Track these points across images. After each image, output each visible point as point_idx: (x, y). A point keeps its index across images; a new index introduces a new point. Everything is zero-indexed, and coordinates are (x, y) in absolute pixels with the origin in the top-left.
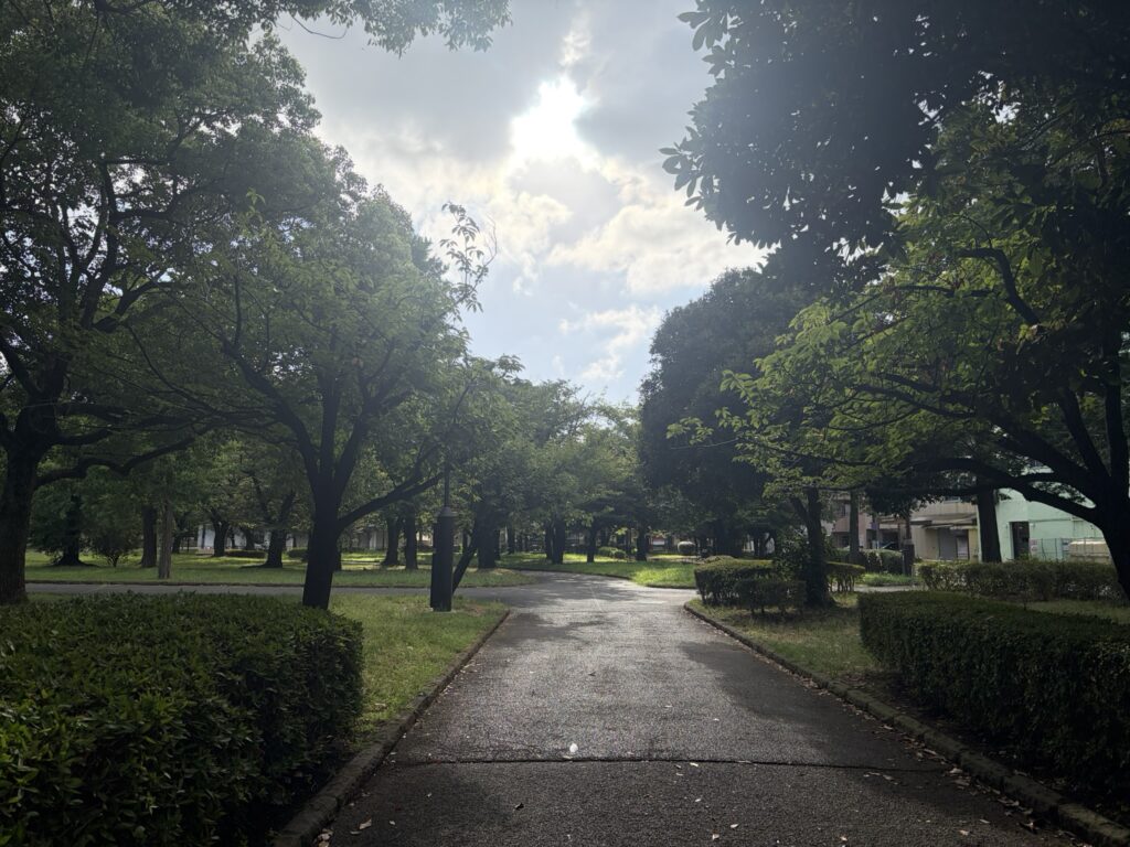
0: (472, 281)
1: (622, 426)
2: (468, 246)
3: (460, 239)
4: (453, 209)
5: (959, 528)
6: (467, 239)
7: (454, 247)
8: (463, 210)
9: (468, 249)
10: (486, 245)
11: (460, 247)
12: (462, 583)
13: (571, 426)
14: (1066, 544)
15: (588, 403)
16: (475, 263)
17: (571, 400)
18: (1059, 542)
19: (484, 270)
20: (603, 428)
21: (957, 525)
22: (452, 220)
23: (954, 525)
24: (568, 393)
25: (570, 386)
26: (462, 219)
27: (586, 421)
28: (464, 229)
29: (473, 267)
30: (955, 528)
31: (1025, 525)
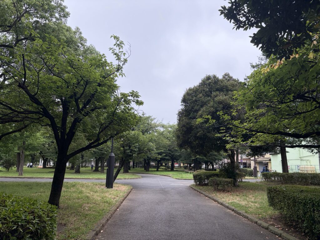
0: (121, 64)
2: (120, 51)
3: (117, 48)
5: (266, 162)
6: (120, 49)
7: (114, 51)
8: (118, 38)
9: (119, 52)
10: (127, 51)
12: (117, 178)
13: (152, 130)
14: (299, 167)
15: (158, 123)
16: (122, 58)
17: (153, 122)
18: (296, 166)
19: (125, 61)
20: (162, 131)
21: (265, 161)
23: (264, 161)
24: (152, 120)
25: (152, 118)
26: (118, 41)
27: (157, 129)
30: (264, 162)
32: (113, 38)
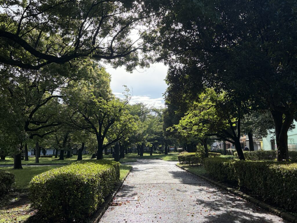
1: (159, 114)
5: (258, 142)
7: (125, 94)
10: (131, 93)
15: (149, 108)
17: (144, 108)
19: (130, 98)
20: (154, 115)
26: (126, 88)
28: (127, 91)
31: (274, 141)
32: (124, 86)
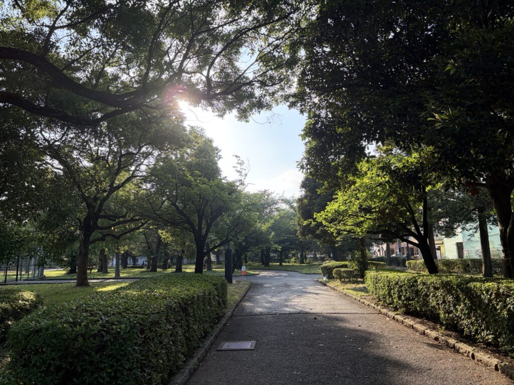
0: (243, 178)
1: (292, 207)
2: (241, 168)
3: (239, 166)
4: (236, 156)
6: (241, 166)
7: (237, 168)
8: (239, 157)
10: (247, 168)
11: (239, 169)
13: (270, 209)
15: (277, 198)
16: (244, 172)
17: (270, 198)
19: (246, 175)
20: (284, 208)
22: (235, 160)
24: (268, 195)
26: (239, 160)
27: (277, 206)
28: (240, 164)
29: (243, 174)
31: (461, 244)
